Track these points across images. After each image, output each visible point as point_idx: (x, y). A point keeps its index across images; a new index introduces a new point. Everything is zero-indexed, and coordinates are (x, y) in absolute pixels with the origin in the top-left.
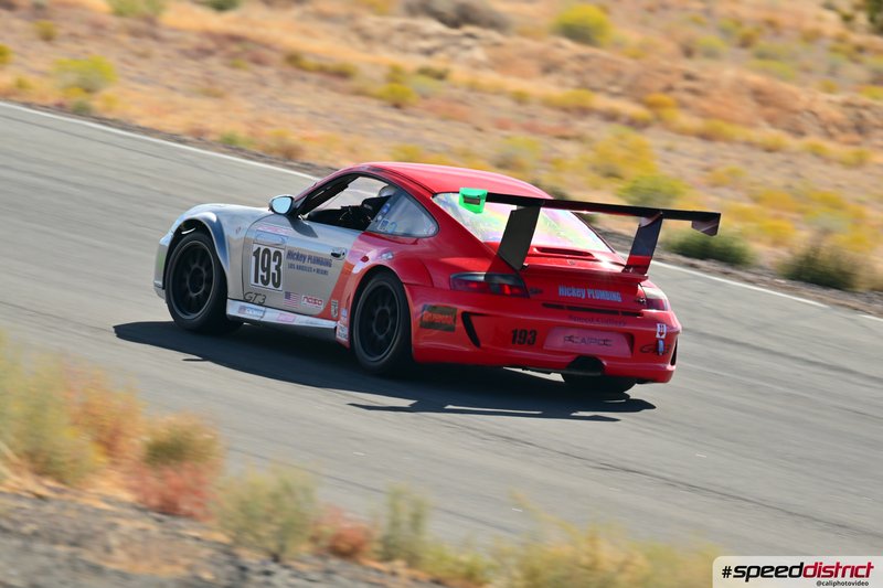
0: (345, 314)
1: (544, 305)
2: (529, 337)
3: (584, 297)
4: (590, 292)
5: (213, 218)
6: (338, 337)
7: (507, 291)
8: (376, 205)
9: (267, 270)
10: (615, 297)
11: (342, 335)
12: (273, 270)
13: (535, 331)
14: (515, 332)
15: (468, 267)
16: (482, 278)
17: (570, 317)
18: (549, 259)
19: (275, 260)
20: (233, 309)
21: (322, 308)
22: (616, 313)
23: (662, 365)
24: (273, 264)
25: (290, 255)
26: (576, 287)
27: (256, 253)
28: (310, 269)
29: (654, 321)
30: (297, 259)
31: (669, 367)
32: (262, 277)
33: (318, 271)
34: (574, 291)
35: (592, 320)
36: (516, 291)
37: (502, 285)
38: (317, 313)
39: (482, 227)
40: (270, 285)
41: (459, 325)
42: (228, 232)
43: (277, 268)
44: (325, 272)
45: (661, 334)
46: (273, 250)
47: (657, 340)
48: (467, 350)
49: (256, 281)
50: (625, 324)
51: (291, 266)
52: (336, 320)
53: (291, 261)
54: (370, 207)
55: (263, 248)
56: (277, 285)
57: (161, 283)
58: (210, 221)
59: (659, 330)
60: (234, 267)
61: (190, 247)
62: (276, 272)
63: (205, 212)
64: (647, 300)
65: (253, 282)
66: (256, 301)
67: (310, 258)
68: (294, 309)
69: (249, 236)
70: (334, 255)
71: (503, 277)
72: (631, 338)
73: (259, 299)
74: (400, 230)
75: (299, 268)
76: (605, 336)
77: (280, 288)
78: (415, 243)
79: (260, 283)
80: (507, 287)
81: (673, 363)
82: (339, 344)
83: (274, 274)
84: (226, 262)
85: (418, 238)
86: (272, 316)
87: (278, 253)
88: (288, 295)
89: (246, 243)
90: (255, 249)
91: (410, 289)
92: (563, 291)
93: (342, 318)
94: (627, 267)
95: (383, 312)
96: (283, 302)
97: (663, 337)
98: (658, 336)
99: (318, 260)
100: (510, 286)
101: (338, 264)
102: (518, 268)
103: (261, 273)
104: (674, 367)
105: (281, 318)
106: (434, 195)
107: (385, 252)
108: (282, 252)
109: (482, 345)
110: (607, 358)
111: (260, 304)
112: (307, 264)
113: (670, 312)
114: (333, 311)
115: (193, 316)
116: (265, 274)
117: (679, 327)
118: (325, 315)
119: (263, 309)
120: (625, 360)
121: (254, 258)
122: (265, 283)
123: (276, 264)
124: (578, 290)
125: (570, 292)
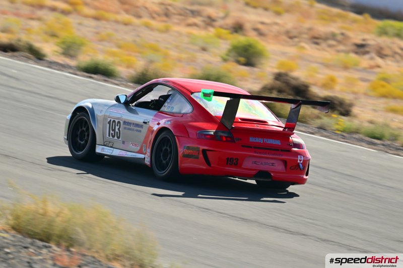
0: (149, 151)
1: (242, 146)
2: (234, 161)
3: (262, 142)
4: (265, 140)
5: (90, 106)
6: (146, 162)
7: (224, 139)
8: (165, 98)
9: (114, 130)
10: (277, 142)
11: (147, 161)
12: (117, 130)
13: (238, 159)
14: (228, 159)
15: (206, 128)
16: (212, 133)
17: (255, 152)
18: (246, 124)
19: (117, 126)
20: (99, 150)
21: (139, 148)
22: (278, 150)
23: (302, 176)
24: (117, 128)
25: (125, 122)
26: (258, 137)
27: (109, 123)
28: (133, 130)
29: (297, 154)
30: (128, 125)
31: (305, 177)
32: (112, 134)
33: (137, 130)
34: (257, 139)
35: (266, 153)
36: (229, 139)
37: (221, 137)
38: (137, 151)
39: (214, 108)
40: (116, 138)
41: (201, 156)
42: (96, 113)
43: (119, 129)
44: (140, 131)
45: (300, 161)
46: (117, 121)
47: (298, 163)
48: (205, 168)
49: (109, 136)
50: (282, 155)
51: (125, 128)
52: (145, 154)
53: (125, 126)
54: (162, 100)
55: (112, 120)
56: (118, 138)
57: (66, 137)
58: (88, 108)
59: (299, 159)
60: (100, 129)
61: (79, 120)
63: (87, 103)
64: (294, 144)
66: (109, 146)
67: (133, 124)
68: (126, 149)
69: (106, 114)
70: (144, 123)
71: (223, 132)
72: (285, 162)
73: (111, 144)
74: (175, 110)
75: (129, 129)
76: (272, 161)
77: (120, 140)
78: (182, 116)
79: (111, 137)
80: (224, 137)
81: (307, 175)
82: (146, 165)
83: (117, 132)
84: (95, 127)
85: (183, 114)
86: (116, 153)
87: (119, 122)
88: (123, 143)
89: (105, 118)
90: (109, 120)
91: (178, 138)
92: (252, 140)
93: (147, 153)
94: (285, 128)
95: (166, 150)
96: (121, 146)
97: (302, 162)
98: (299, 161)
99: (137, 125)
100: (225, 137)
101: (145, 127)
102: (230, 128)
103: (111, 132)
104: (307, 177)
105: (121, 153)
106: (192, 93)
107: (168, 121)
108: (121, 121)
109: (212, 165)
110: (273, 172)
111: (111, 147)
112: (132, 127)
113: (306, 150)
114: (143, 149)
115: (81, 153)
116: (113, 132)
117: (310, 157)
118: (140, 152)
119: (112, 149)
120: (283, 173)
121: (108, 125)
122: (113, 137)
123: (118, 127)
124: (260, 139)
125: (255, 140)
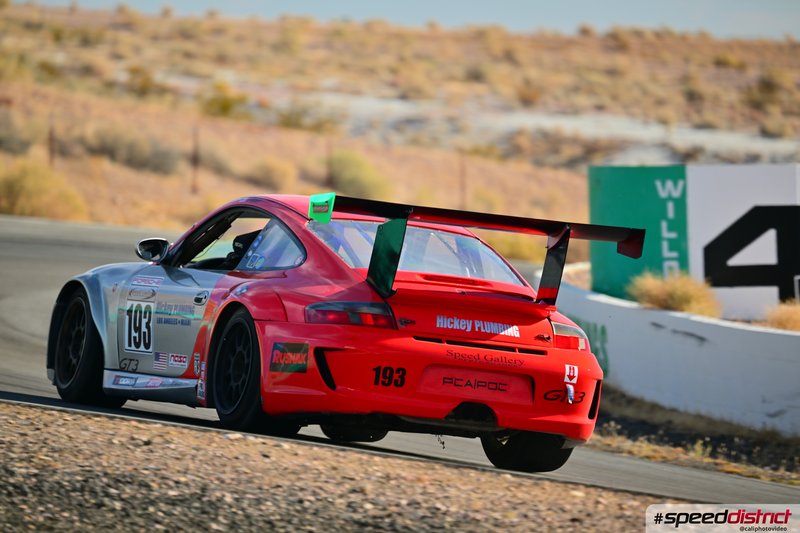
2: (396, 376)
3: (469, 330)
4: (478, 324)
6: (199, 396)
7: (370, 321)
9: (138, 329)
10: (511, 331)
11: (201, 394)
12: (144, 329)
13: (404, 370)
14: (378, 370)
16: (342, 307)
19: (145, 317)
21: (186, 365)
22: (511, 349)
24: (144, 321)
26: (461, 318)
27: (129, 312)
28: (176, 321)
32: (135, 338)
33: (182, 321)
34: (456, 322)
35: (477, 357)
36: (381, 320)
38: (181, 373)
40: (142, 348)
41: (312, 363)
43: (148, 325)
45: (571, 378)
46: (144, 305)
47: (565, 384)
49: (130, 345)
51: (160, 320)
52: (197, 377)
53: (160, 315)
55: (135, 304)
56: (147, 346)
59: (567, 373)
60: (109, 323)
62: (146, 330)
65: (127, 347)
66: (130, 369)
67: (176, 308)
68: (162, 373)
72: (530, 379)
73: (133, 366)
75: (166, 322)
77: (150, 350)
79: (133, 347)
80: (370, 317)
83: (144, 334)
88: (157, 357)
90: (129, 307)
91: (261, 325)
92: (442, 322)
96: (153, 366)
97: (574, 381)
98: (567, 379)
99: (183, 309)
100: (374, 316)
102: (385, 294)
103: (134, 334)
104: (593, 421)
105: (150, 383)
108: (152, 305)
109: (338, 388)
111: (133, 371)
114: (196, 367)
116: (137, 335)
118: (189, 375)
119: (135, 376)
121: (127, 317)
122: (138, 345)
123: (146, 320)
124: (463, 322)
125: (452, 323)
